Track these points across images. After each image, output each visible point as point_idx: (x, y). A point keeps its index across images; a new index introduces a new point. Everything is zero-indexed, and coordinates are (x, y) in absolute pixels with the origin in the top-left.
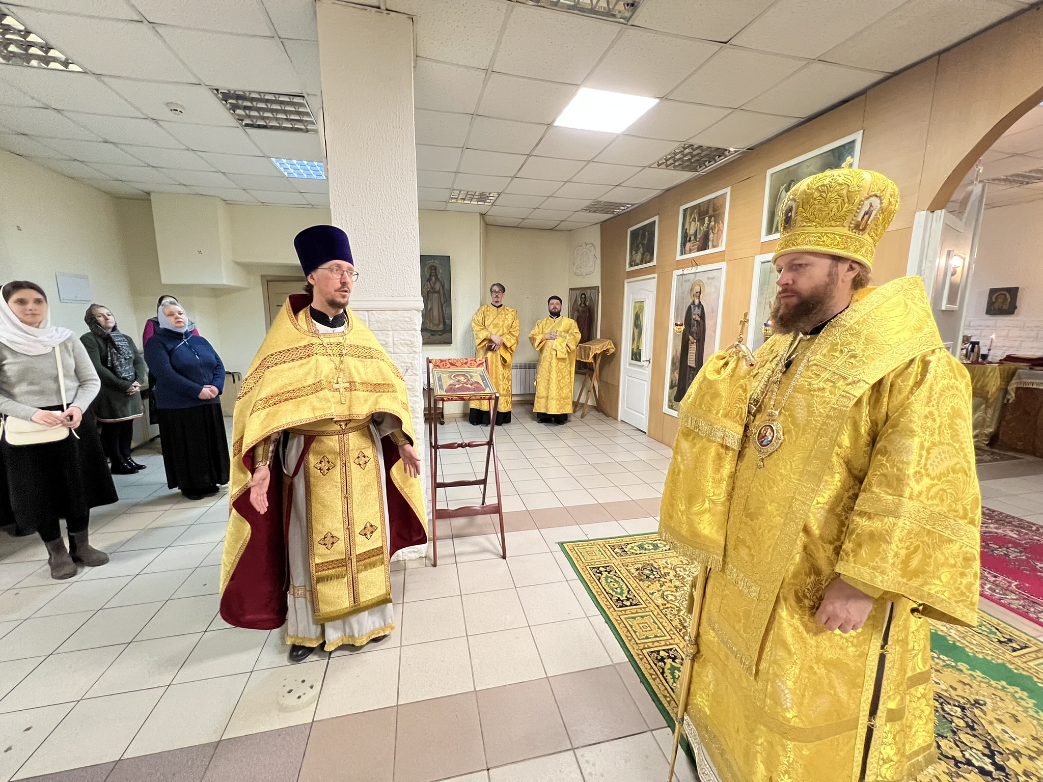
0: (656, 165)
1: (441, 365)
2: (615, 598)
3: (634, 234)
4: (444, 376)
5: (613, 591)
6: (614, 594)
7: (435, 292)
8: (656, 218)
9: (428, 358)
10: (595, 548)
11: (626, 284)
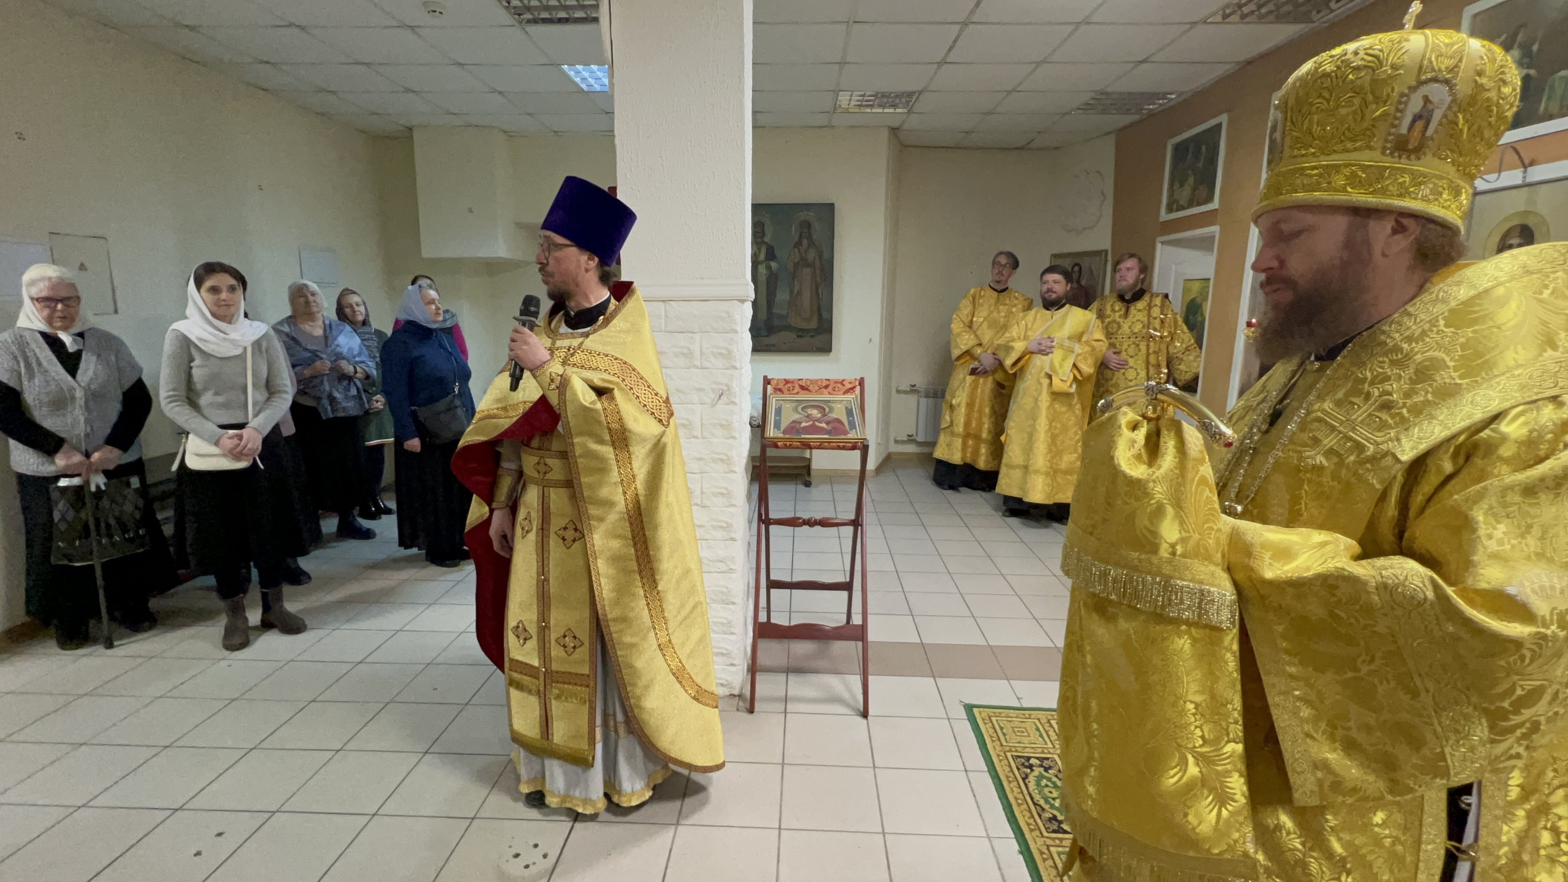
0: (1219, 18)
1: (785, 389)
2: (1048, 815)
3: (1180, 150)
4: (787, 407)
5: (1047, 802)
6: (1047, 807)
7: (808, 265)
8: (1224, 119)
9: (765, 378)
10: (1029, 725)
11: (1159, 246)
